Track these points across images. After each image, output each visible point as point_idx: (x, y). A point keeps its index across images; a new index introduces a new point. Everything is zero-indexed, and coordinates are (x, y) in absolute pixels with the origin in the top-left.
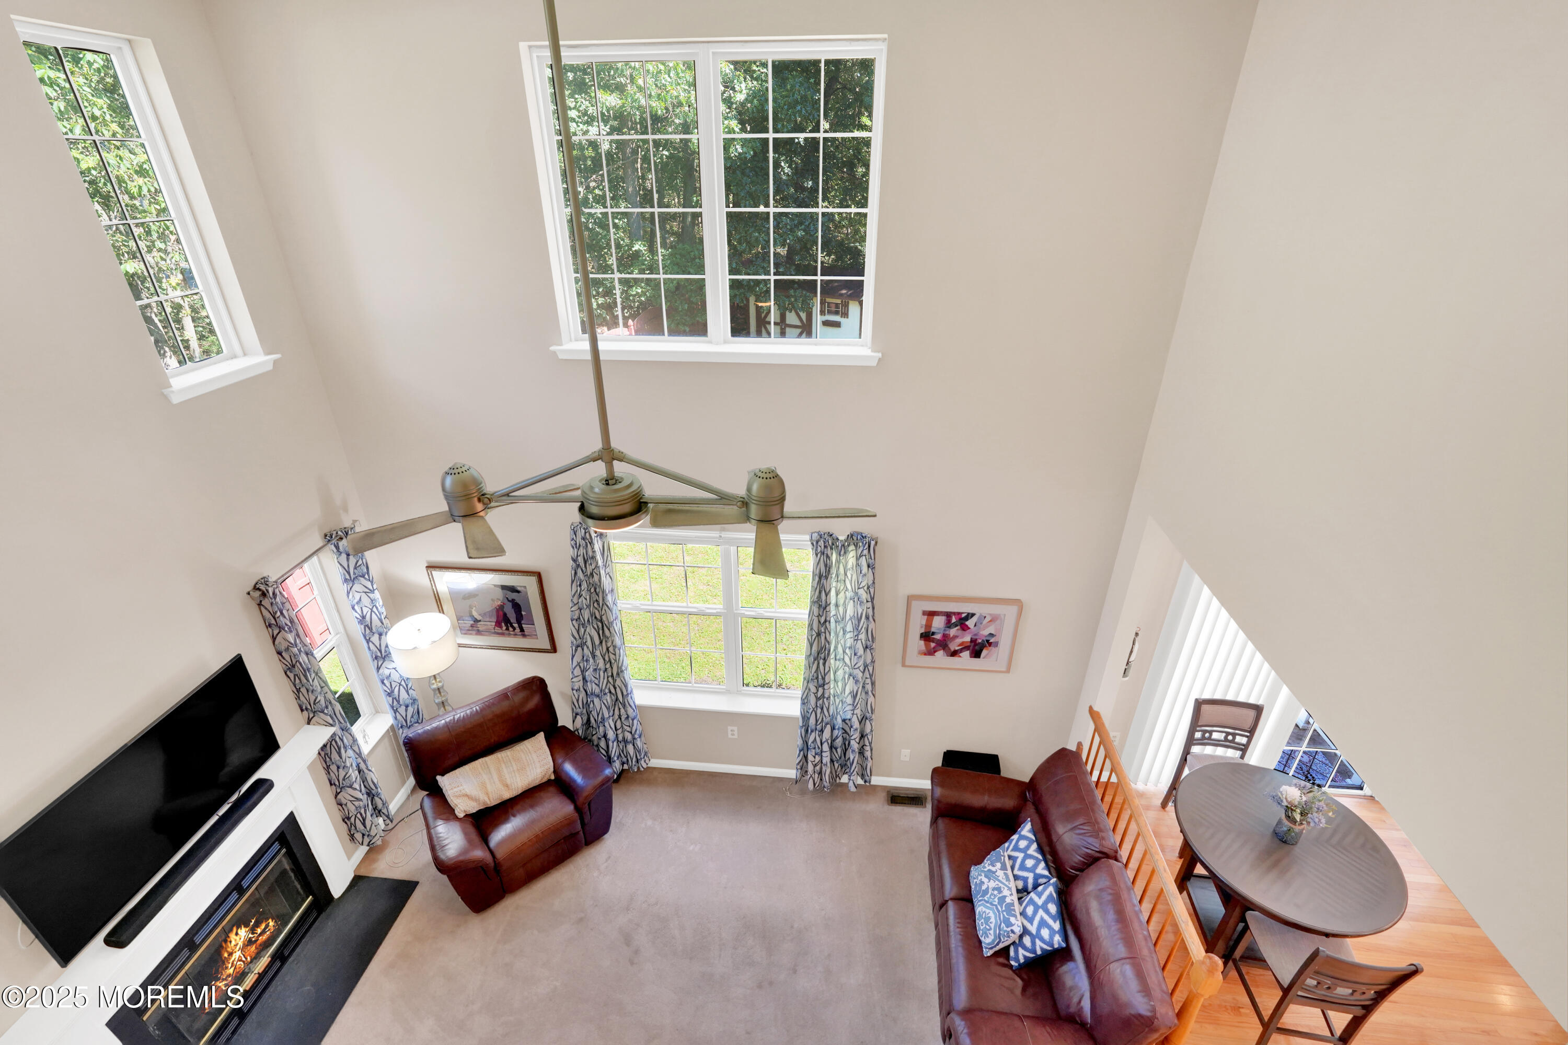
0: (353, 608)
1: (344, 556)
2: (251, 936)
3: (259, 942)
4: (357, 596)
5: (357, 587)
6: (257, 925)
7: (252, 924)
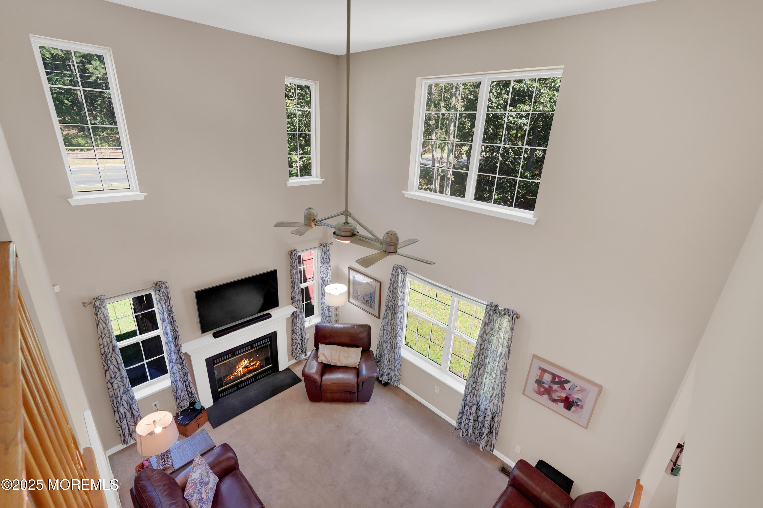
0: (321, 273)
1: (323, 253)
2: (248, 365)
3: (249, 368)
4: (323, 269)
5: (324, 266)
6: (252, 361)
7: (251, 360)
